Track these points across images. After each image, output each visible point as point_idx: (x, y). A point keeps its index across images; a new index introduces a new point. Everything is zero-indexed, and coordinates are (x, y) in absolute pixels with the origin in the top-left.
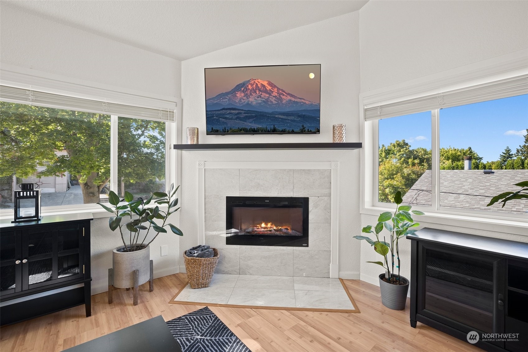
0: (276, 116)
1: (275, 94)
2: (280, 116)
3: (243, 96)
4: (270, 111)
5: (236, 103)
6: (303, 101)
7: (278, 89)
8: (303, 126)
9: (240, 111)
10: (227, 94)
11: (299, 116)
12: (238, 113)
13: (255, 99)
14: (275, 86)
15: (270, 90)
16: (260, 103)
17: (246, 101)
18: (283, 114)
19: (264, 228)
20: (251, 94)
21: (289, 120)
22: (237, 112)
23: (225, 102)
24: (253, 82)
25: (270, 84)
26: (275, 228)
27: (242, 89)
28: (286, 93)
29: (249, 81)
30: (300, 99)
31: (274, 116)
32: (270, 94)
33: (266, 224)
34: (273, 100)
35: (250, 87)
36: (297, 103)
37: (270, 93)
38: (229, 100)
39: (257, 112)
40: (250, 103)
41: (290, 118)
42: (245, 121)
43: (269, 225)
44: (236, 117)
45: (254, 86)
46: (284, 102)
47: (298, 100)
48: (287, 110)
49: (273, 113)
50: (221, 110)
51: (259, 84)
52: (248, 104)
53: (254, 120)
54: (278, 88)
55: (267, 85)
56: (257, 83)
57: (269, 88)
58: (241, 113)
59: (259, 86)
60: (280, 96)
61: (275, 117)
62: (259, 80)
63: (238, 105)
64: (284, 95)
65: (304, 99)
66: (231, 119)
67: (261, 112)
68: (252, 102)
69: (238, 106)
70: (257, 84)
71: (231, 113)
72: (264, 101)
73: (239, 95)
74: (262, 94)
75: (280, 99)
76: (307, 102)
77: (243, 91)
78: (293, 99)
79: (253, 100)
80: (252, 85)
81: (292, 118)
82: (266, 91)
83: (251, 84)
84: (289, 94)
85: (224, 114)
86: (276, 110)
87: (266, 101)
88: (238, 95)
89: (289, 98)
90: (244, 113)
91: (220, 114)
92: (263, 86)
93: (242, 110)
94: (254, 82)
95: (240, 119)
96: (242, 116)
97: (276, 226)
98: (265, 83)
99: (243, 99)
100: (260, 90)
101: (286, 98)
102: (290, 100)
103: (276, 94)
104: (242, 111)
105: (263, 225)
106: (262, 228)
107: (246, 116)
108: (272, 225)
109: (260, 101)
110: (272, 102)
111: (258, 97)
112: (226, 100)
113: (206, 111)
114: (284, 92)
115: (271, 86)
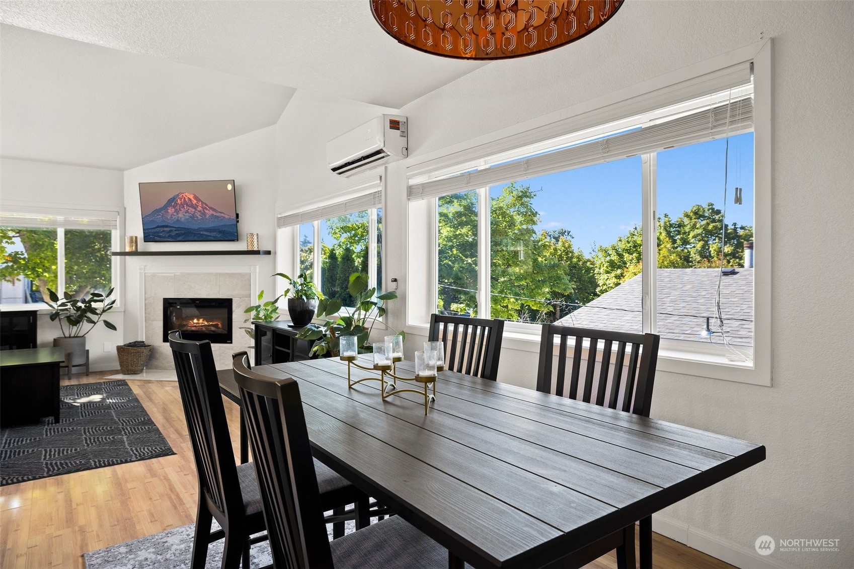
0: (201, 233)
1: (200, 208)
3: (173, 211)
4: (196, 227)
5: (168, 219)
6: (223, 215)
10: (161, 209)
11: (220, 232)
12: (171, 231)
13: (183, 215)
14: (200, 200)
15: (196, 204)
16: (188, 219)
17: (176, 217)
18: (207, 230)
19: (197, 323)
20: (180, 210)
21: (211, 236)
22: (169, 229)
23: (159, 219)
24: (181, 196)
25: (196, 198)
26: (206, 323)
27: (173, 204)
28: (209, 207)
29: (178, 195)
30: (221, 212)
31: (199, 232)
32: (195, 209)
33: (198, 320)
34: (198, 215)
35: (179, 202)
36: (218, 217)
37: (195, 207)
38: (162, 216)
39: (185, 228)
40: (179, 219)
41: (212, 234)
43: (201, 321)
44: (168, 234)
45: (183, 200)
46: (207, 216)
47: (219, 214)
48: (210, 225)
49: (199, 230)
50: (156, 228)
51: (186, 198)
52: (177, 220)
54: (202, 202)
55: (193, 199)
56: (185, 196)
57: (195, 202)
59: (187, 200)
60: (204, 211)
61: (200, 234)
62: (186, 194)
63: (169, 221)
64: (207, 209)
65: (224, 213)
67: (188, 229)
68: (181, 218)
69: (170, 223)
71: (165, 231)
72: (191, 217)
73: (171, 210)
74: (189, 209)
75: (204, 214)
76: (227, 217)
77: (174, 207)
78: (215, 214)
79: (182, 216)
81: (215, 234)
82: (192, 206)
83: (180, 198)
84: (211, 208)
85: (158, 233)
86: (201, 226)
87: (193, 217)
88: (169, 211)
89: (211, 212)
90: (175, 230)
91: (155, 232)
92: (190, 200)
93: (173, 227)
94: (183, 196)
96: (173, 234)
98: (191, 197)
99: (174, 215)
100: (187, 205)
101: (209, 213)
102: (212, 215)
104: (173, 229)
105: (195, 321)
106: (194, 323)
107: (177, 234)
108: (203, 320)
109: (188, 217)
110: (197, 217)
111: (186, 213)
112: (160, 216)
113: (144, 229)
114: (207, 206)
115: (196, 200)
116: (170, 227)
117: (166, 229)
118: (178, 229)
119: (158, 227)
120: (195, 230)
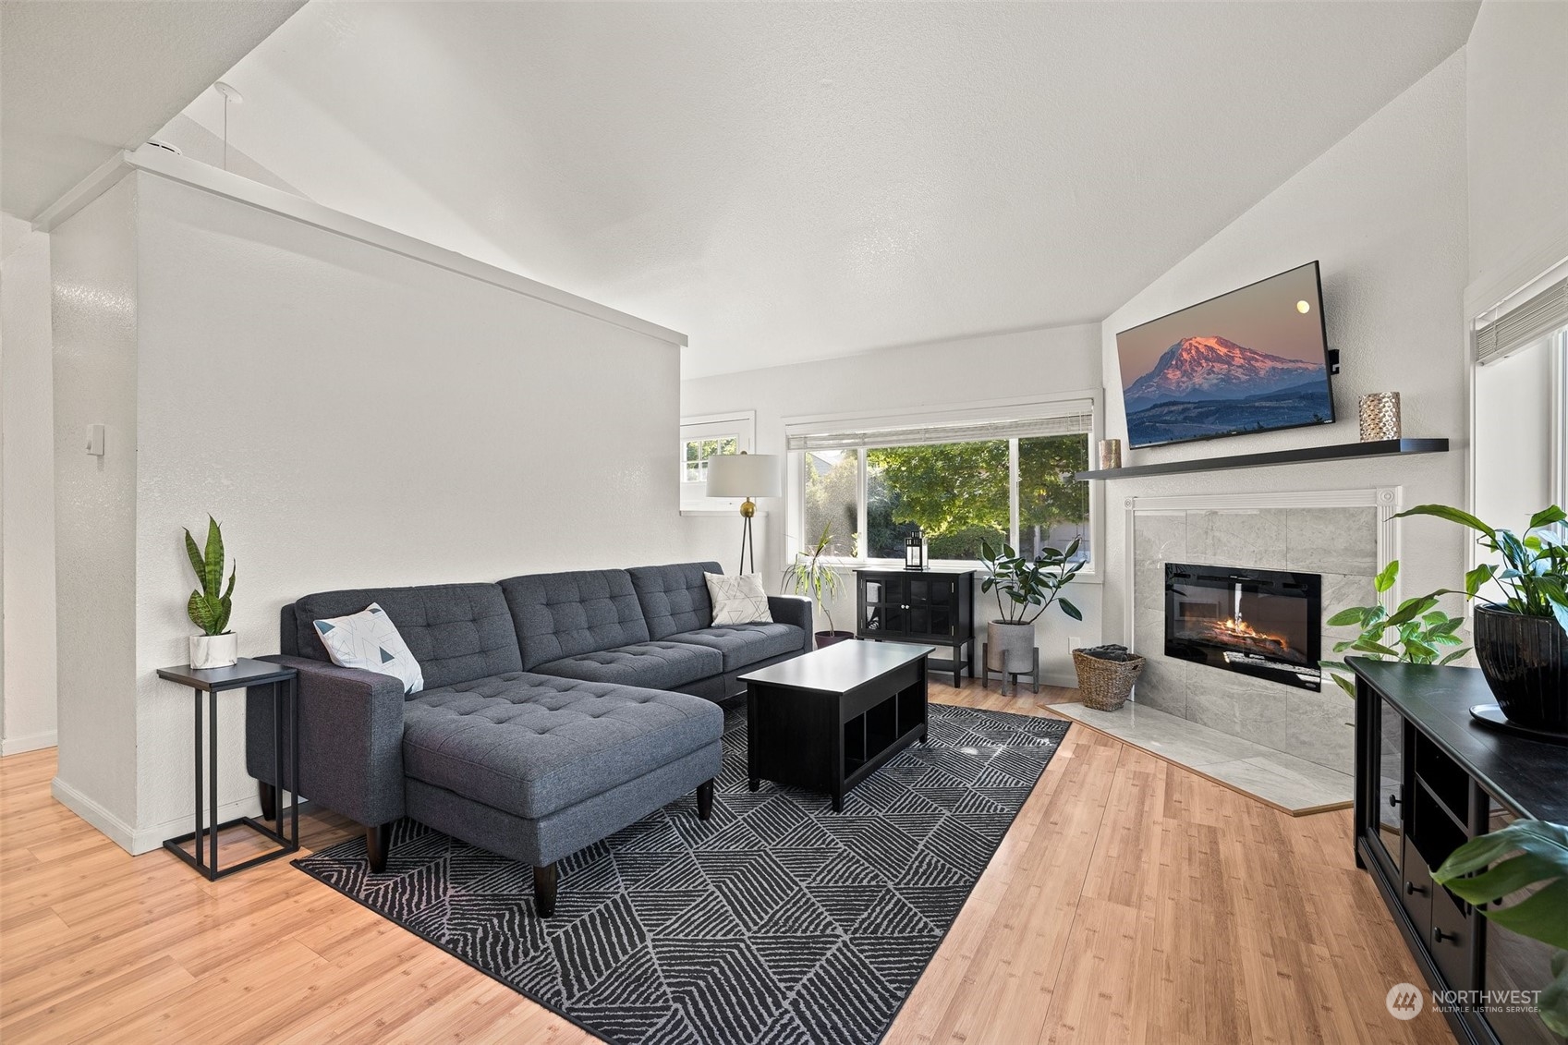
0: (1257, 404)
1: (1238, 361)
2: (1264, 404)
3: (1179, 376)
4: (1242, 397)
5: (1170, 390)
6: (1300, 365)
7: (1242, 350)
8: (1316, 416)
9: (1185, 406)
10: (1150, 377)
11: (1302, 398)
12: (1184, 410)
13: (1204, 378)
14: (1234, 346)
15: (1227, 355)
16: (1216, 385)
17: (1190, 384)
18: (1269, 398)
20: (1193, 369)
21: (1283, 408)
22: (1181, 407)
23: (1153, 393)
24: (1187, 344)
25: (1222, 342)
26: (1254, 635)
27: (1174, 363)
28: (1260, 356)
29: (1179, 344)
30: (1293, 361)
31: (1251, 404)
32: (1229, 364)
34: (1239, 373)
35: (1185, 355)
36: (1289, 371)
37: (1228, 360)
38: (1158, 387)
39: (1216, 402)
40: (1197, 386)
41: (1283, 404)
42: (1203, 423)
44: (1182, 417)
45: (1193, 352)
46: (1262, 373)
47: (1291, 365)
48: (1274, 389)
49: (1247, 400)
50: (1152, 408)
51: (1200, 347)
52: (1194, 390)
53: (1217, 419)
54: (1240, 347)
55: (1216, 346)
56: (1196, 345)
57: (1222, 351)
58: (1188, 409)
59: (1203, 350)
60: (1250, 364)
61: (1254, 407)
62: (1198, 339)
63: (1177, 394)
64: (1257, 360)
65: (1301, 361)
66: (1176, 422)
67: (1224, 402)
68: (1200, 385)
69: (1178, 396)
70: (1197, 348)
71: (1172, 412)
72: (1223, 380)
73: (1173, 375)
74: (1213, 366)
75: (1254, 370)
76: (1311, 367)
77: (1177, 367)
78: (1279, 365)
79: (1201, 379)
80: (1189, 351)
81: (1289, 403)
82: (1219, 359)
83: (1186, 350)
84: (1266, 356)
85: (1160, 416)
86: (1253, 393)
87: (1227, 379)
88: (1170, 376)
89: (1269, 364)
90: (1195, 408)
91: (1153, 416)
92: (1210, 349)
93: (1189, 403)
94: (1191, 344)
95: (1192, 420)
96: (1193, 413)
97: (1257, 632)
98: (1212, 343)
99: (1184, 383)
100: (1207, 360)
101: (1264, 366)
102: (1274, 368)
103: (1242, 361)
104: (1189, 406)
107: (1201, 413)
109: (1215, 381)
110: (1238, 378)
111: (1209, 374)
112: (1153, 389)
113: (1127, 415)
114: (1255, 353)
115: (1226, 347)
116: (1183, 403)
117: (1173, 408)
118: (1200, 404)
119: (1155, 406)
120: (1239, 401)
